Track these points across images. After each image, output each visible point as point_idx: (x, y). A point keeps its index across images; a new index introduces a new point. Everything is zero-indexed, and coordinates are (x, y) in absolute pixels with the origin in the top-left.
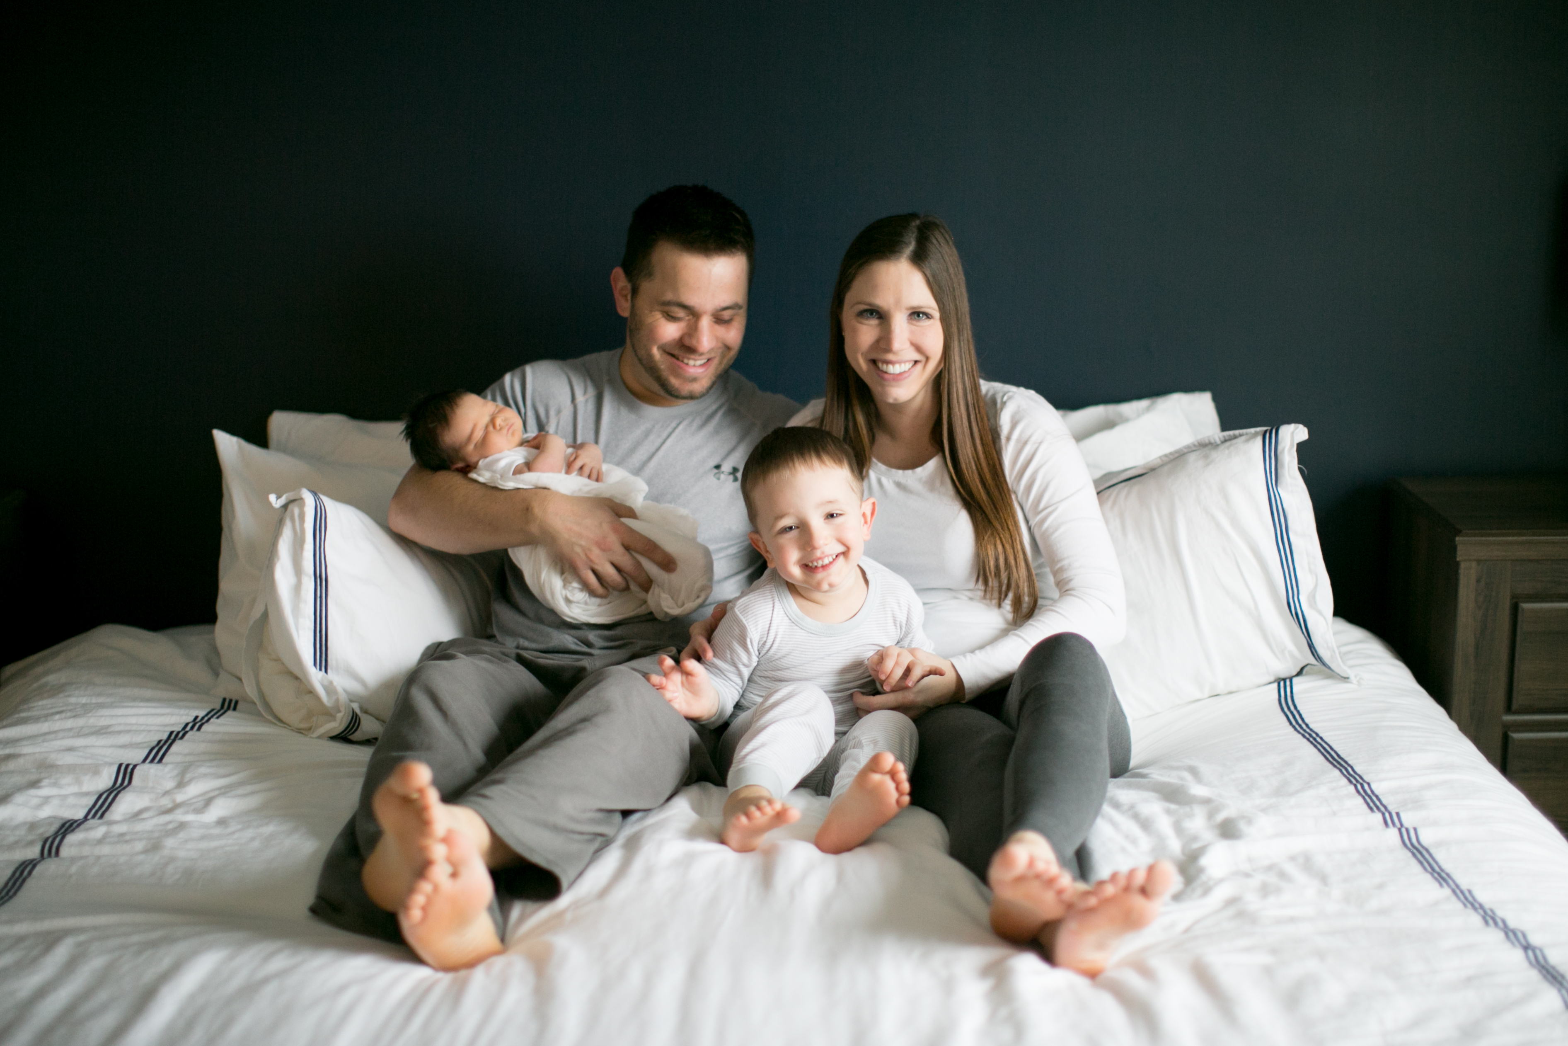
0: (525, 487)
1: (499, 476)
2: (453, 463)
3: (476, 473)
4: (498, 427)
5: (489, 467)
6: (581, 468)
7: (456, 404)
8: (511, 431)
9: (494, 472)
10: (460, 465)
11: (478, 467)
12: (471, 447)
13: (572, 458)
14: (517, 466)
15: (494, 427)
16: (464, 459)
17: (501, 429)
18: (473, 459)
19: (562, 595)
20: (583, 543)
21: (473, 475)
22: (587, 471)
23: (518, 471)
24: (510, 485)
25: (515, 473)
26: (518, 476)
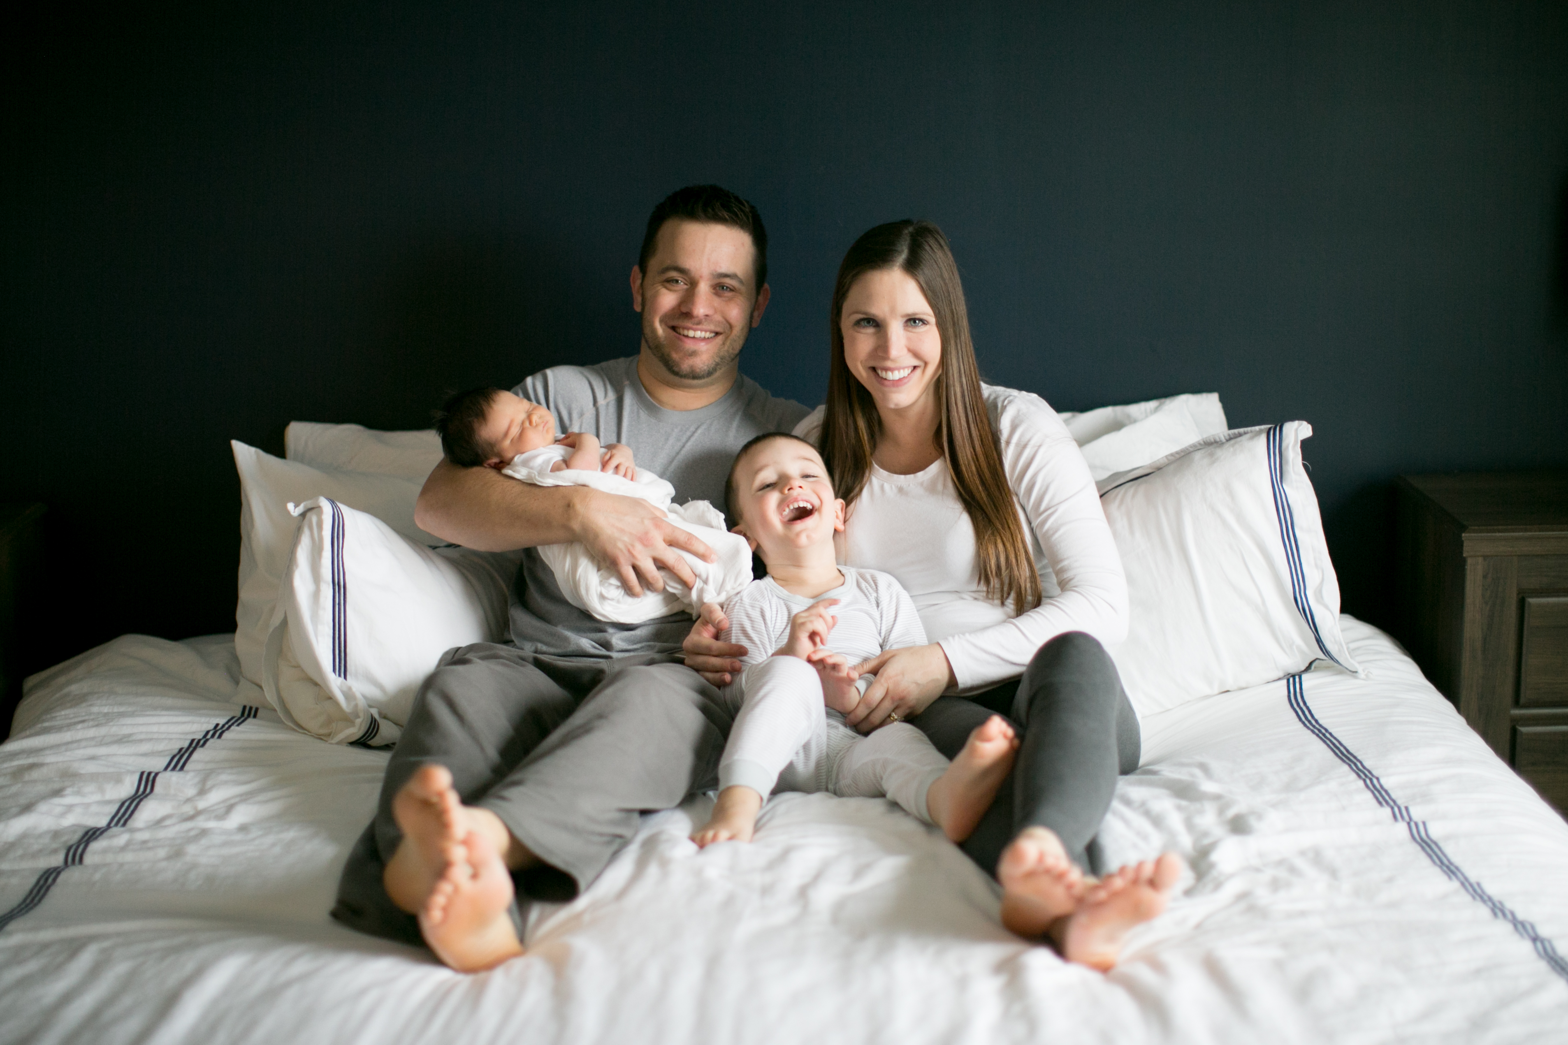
0: (564, 484)
1: (536, 473)
2: (487, 458)
3: (511, 469)
4: (534, 424)
5: (525, 464)
6: (617, 467)
7: (493, 400)
8: (546, 428)
9: (532, 468)
10: (495, 460)
11: (512, 463)
12: (507, 443)
13: (607, 457)
14: (554, 463)
15: (530, 423)
16: (499, 455)
17: (537, 425)
18: (509, 455)
19: (596, 591)
20: (626, 539)
21: (508, 471)
22: (622, 470)
23: (556, 469)
24: (549, 481)
25: (552, 470)
26: (558, 473)
